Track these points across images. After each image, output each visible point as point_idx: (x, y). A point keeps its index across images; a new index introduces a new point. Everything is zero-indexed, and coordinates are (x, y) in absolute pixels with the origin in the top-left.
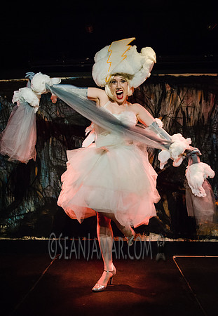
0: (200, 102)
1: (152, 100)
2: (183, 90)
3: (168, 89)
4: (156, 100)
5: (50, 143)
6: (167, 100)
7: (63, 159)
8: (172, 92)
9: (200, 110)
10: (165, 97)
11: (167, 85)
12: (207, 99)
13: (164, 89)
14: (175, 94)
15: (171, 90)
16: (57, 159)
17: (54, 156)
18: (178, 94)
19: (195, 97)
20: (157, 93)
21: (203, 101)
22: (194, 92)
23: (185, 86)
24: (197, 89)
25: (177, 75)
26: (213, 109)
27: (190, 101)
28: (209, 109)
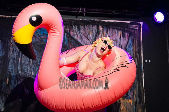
0: (120, 38)
1: (91, 35)
2: (110, 30)
3: (101, 28)
4: (93, 36)
5: (19, 61)
6: (100, 36)
7: (28, 72)
8: (103, 31)
9: (120, 42)
10: (99, 34)
11: (100, 27)
12: (124, 36)
13: (98, 28)
14: (105, 32)
15: (103, 29)
16: (24, 72)
17: (22, 70)
18: (107, 32)
19: (117, 34)
20: (94, 31)
21: (122, 37)
22: (117, 31)
23: (111, 28)
24: (118, 30)
25: (106, 21)
26: (128, 42)
27: (114, 37)
28: (125, 42)
